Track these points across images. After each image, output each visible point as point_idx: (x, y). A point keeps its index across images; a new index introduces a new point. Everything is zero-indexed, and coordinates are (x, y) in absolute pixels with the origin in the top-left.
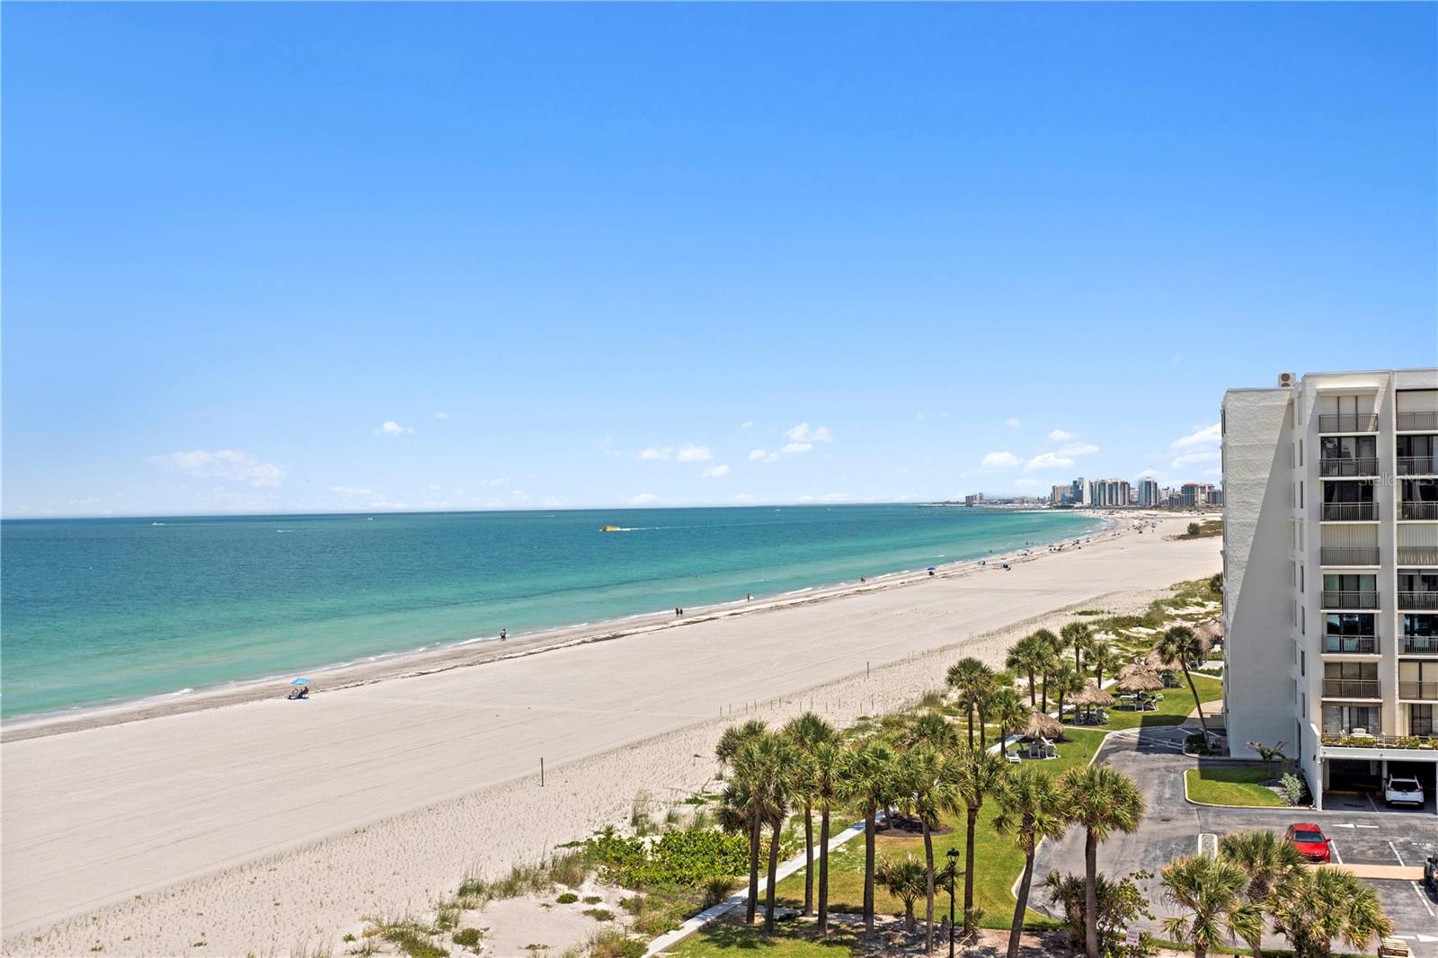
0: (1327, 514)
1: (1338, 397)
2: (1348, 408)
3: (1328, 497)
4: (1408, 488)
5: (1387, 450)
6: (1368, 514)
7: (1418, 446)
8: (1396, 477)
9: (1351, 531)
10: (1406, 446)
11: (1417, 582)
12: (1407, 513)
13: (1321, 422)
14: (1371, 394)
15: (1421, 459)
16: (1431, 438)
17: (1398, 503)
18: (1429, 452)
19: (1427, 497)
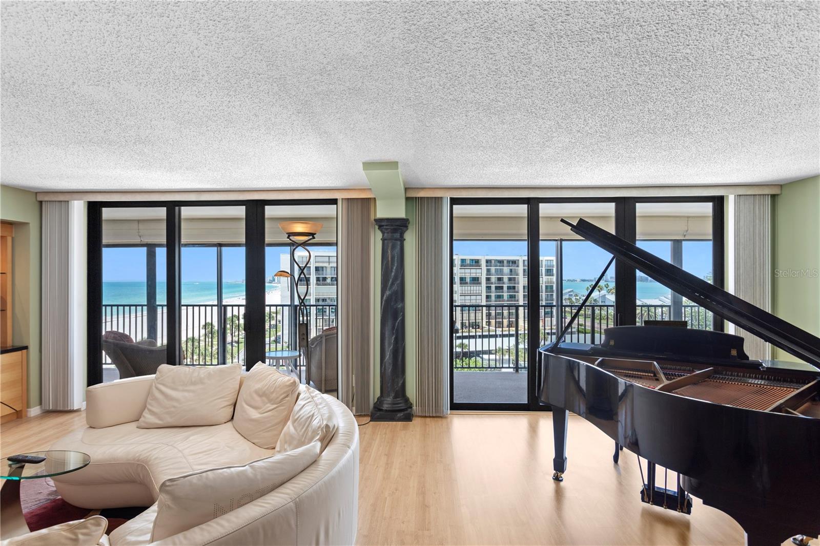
4: (318, 279)
5: (313, 270)
7: (321, 269)
8: (315, 276)
10: (317, 269)
11: (320, 301)
12: (317, 284)
15: (321, 272)
16: (323, 267)
17: (315, 281)
18: (323, 271)
19: (321, 281)
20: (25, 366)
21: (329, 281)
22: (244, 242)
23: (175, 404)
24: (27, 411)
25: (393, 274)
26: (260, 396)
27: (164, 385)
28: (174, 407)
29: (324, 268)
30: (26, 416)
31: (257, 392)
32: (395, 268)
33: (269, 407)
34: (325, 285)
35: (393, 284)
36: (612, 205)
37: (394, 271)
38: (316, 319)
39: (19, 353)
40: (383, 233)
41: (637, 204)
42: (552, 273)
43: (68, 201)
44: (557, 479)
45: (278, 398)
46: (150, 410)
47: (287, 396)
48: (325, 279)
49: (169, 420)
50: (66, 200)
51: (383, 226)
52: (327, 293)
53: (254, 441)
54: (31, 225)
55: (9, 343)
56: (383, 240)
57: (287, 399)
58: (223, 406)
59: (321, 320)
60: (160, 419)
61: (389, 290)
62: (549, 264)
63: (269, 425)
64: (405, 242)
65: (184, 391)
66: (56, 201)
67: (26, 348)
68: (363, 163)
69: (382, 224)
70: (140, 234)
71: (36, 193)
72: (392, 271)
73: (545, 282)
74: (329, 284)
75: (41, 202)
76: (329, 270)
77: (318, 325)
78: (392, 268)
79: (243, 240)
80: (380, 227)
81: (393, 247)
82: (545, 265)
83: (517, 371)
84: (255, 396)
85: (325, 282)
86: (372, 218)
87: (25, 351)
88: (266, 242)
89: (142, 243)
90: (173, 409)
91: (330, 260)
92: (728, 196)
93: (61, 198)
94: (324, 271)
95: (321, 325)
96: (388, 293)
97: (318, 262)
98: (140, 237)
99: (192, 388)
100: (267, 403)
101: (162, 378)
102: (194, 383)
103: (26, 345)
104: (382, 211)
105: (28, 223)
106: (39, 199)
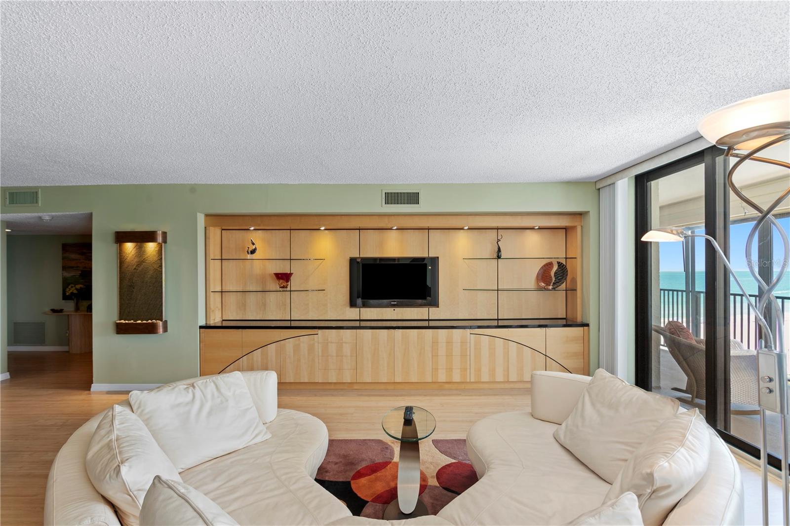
20: (586, 341)
27: (590, 395)
39: (581, 329)
43: (614, 183)
54: (591, 213)
55: (579, 320)
60: (565, 435)
66: (607, 186)
67: (587, 325)
71: (596, 181)
75: (599, 189)
87: (586, 328)
90: (576, 430)
93: (609, 181)
99: (605, 411)
103: (588, 323)
105: (589, 212)
106: (598, 187)
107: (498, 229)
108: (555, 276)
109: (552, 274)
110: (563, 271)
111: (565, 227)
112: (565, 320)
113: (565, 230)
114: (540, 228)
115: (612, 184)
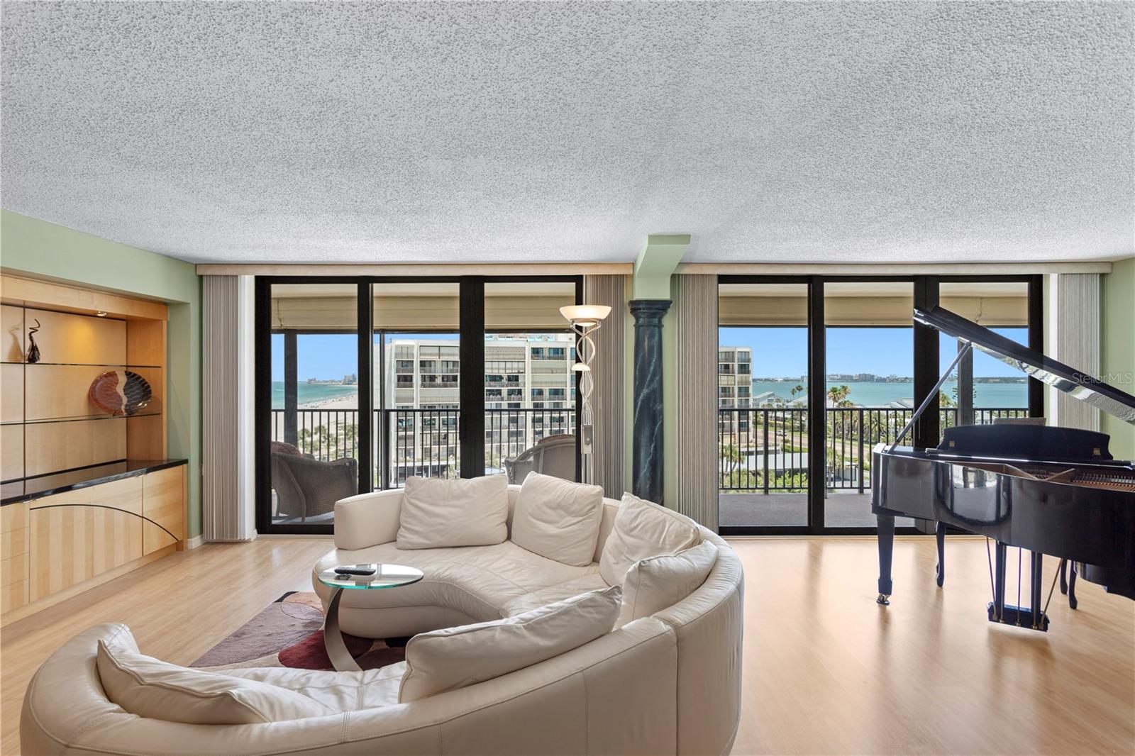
0: (398, 386)
1: (402, 347)
2: (405, 351)
3: (399, 380)
4: (424, 378)
5: (416, 365)
6: (412, 387)
7: (427, 364)
8: (419, 374)
9: (405, 391)
10: (423, 364)
12: (423, 385)
13: (396, 355)
14: (413, 346)
15: (427, 368)
16: (430, 361)
17: (420, 382)
18: (430, 366)
19: (429, 380)
20: (184, 483)
21: (439, 381)
22: (458, 328)
23: (443, 521)
24: (187, 542)
25: (652, 368)
26: (552, 508)
27: (421, 501)
28: (442, 524)
29: (433, 363)
30: (187, 548)
31: (547, 504)
32: (654, 361)
33: (570, 520)
34: (434, 386)
35: (652, 380)
36: (911, 285)
37: (653, 364)
38: (422, 434)
39: (180, 468)
40: (637, 319)
41: (940, 284)
42: (747, 370)
43: (237, 276)
44: (882, 602)
45: (582, 510)
46: (405, 528)
47: (594, 507)
48: (433, 378)
49: (439, 540)
50: (235, 274)
51: (640, 309)
52: (437, 397)
53: (558, 559)
54: (191, 305)
55: (165, 458)
56: (637, 327)
57: (594, 510)
58: (497, 523)
59: (429, 436)
60: (428, 539)
61: (648, 387)
62: (743, 357)
63: (576, 540)
64: (663, 329)
65: (446, 506)
66: (221, 276)
67: (186, 462)
68: (649, 236)
69: (636, 307)
70: (280, 317)
71: (196, 265)
72: (650, 365)
73: (738, 382)
74: (439, 386)
75: (201, 277)
76: (439, 366)
77: (424, 443)
78: (650, 362)
79: (457, 325)
80: (634, 311)
81: (651, 337)
82: (738, 359)
83: (766, 492)
84: (545, 509)
85: (434, 383)
86: (627, 300)
87: (185, 465)
88: (485, 327)
89: (283, 328)
90: (441, 527)
91: (441, 352)
92: (1048, 276)
93: (229, 272)
94: (433, 368)
95: (429, 442)
96: (645, 391)
97: (425, 354)
98: (280, 320)
99: (457, 503)
100: (565, 517)
101: (415, 492)
102: (457, 498)
103: (184, 458)
104: (641, 292)
105: (188, 304)
106: (199, 273)
107: (24, 307)
108: (126, 394)
109: (120, 389)
110: (140, 386)
111: (124, 318)
112: (125, 463)
113: (125, 322)
114: (110, 318)
115: (233, 276)
